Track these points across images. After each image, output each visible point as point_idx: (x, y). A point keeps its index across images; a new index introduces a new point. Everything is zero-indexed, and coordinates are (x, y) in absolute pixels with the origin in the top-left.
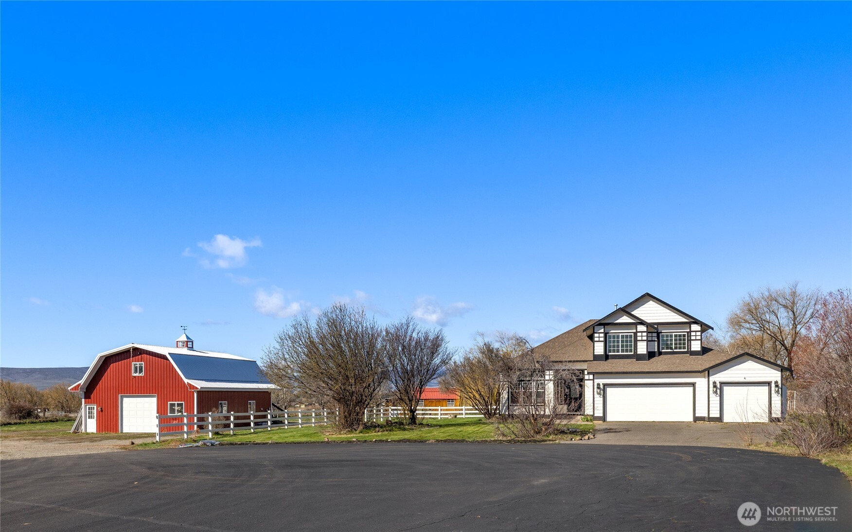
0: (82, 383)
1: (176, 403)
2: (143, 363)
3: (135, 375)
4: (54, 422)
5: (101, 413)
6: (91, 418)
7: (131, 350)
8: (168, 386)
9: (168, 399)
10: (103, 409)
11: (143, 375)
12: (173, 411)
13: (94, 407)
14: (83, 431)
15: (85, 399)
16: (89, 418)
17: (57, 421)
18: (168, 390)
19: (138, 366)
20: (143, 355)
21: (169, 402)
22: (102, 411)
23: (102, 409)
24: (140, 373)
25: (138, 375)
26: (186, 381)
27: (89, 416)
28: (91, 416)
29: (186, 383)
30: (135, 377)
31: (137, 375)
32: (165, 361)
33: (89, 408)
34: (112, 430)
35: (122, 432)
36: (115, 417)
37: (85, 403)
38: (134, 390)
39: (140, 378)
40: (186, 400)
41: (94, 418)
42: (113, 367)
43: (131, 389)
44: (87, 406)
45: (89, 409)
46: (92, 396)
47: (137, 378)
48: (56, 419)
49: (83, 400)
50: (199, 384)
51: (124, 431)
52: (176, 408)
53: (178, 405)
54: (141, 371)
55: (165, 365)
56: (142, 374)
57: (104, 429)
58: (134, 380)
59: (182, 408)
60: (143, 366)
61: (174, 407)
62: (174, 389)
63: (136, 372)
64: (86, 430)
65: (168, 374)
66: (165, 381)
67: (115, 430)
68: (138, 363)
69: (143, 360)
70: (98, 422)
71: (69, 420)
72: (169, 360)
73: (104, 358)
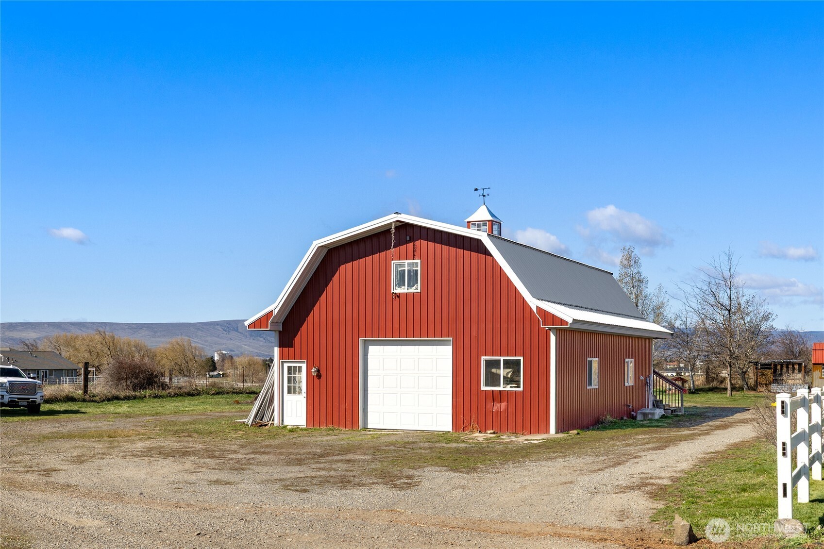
0: (276, 311)
1: (502, 359)
2: (419, 261)
3: (398, 290)
4: (193, 395)
5: (317, 381)
6: (294, 393)
7: (393, 230)
8: (482, 317)
9: (482, 349)
10: (323, 373)
11: (419, 291)
12: (493, 379)
13: (300, 368)
14: (276, 422)
15: (280, 347)
16: (289, 392)
17: (199, 394)
18: (482, 326)
19: (406, 269)
20: (418, 243)
21: (483, 358)
22: (319, 376)
23: (318, 371)
24: (410, 286)
25: (406, 291)
26: (533, 303)
27: (289, 388)
28: (295, 388)
29: (535, 310)
30: (398, 296)
31: (404, 290)
32: (482, 256)
33: (289, 368)
34: (342, 422)
35: (365, 428)
36: (349, 391)
37: (282, 356)
38: (396, 325)
39: (410, 298)
40: (527, 351)
41: (300, 393)
42: (345, 271)
43: (389, 324)
44: (286, 365)
45: (289, 372)
46: (297, 340)
47: (403, 299)
48: (197, 390)
49: (276, 350)
50: (568, 315)
51: (370, 426)
52: (502, 372)
53: (507, 364)
54: (412, 282)
55: (482, 267)
56: (416, 289)
57: (323, 419)
58: (396, 303)
59: (517, 372)
60: (419, 269)
61: (494, 370)
62: (497, 325)
63: (401, 283)
64: (283, 421)
65: (482, 288)
66: (474, 305)
67: (349, 423)
68: (407, 262)
69: (417, 253)
70: (311, 401)
71: (218, 393)
72: (490, 255)
73: (325, 251)
